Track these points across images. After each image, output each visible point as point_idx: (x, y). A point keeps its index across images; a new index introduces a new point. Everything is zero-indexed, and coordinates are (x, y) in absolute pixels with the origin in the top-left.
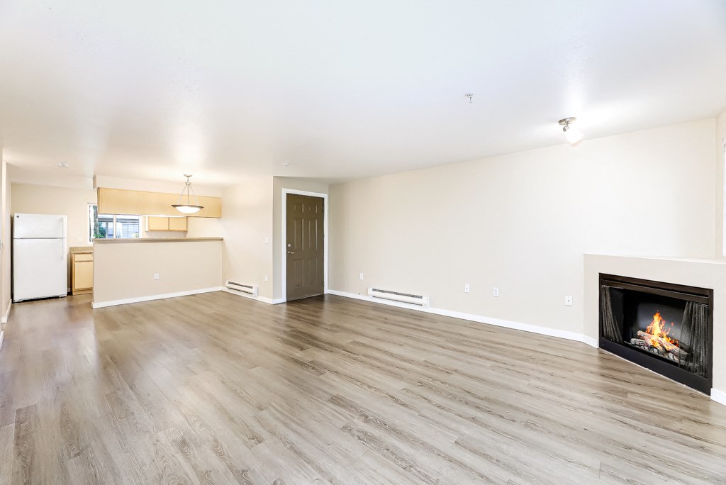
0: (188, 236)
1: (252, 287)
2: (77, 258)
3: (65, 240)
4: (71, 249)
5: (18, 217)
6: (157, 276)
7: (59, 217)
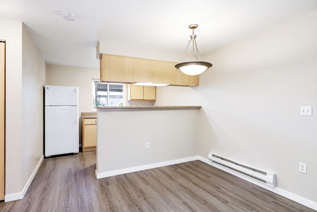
0: (157, 105)
1: (265, 174)
2: (86, 122)
3: (78, 107)
4: (82, 114)
5: (48, 88)
6: (148, 145)
7: (74, 88)
